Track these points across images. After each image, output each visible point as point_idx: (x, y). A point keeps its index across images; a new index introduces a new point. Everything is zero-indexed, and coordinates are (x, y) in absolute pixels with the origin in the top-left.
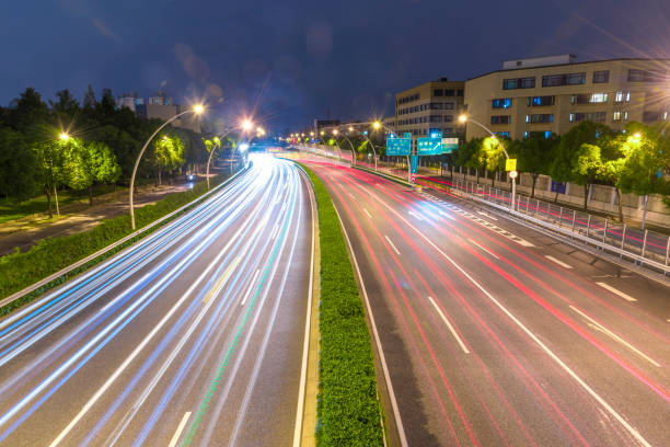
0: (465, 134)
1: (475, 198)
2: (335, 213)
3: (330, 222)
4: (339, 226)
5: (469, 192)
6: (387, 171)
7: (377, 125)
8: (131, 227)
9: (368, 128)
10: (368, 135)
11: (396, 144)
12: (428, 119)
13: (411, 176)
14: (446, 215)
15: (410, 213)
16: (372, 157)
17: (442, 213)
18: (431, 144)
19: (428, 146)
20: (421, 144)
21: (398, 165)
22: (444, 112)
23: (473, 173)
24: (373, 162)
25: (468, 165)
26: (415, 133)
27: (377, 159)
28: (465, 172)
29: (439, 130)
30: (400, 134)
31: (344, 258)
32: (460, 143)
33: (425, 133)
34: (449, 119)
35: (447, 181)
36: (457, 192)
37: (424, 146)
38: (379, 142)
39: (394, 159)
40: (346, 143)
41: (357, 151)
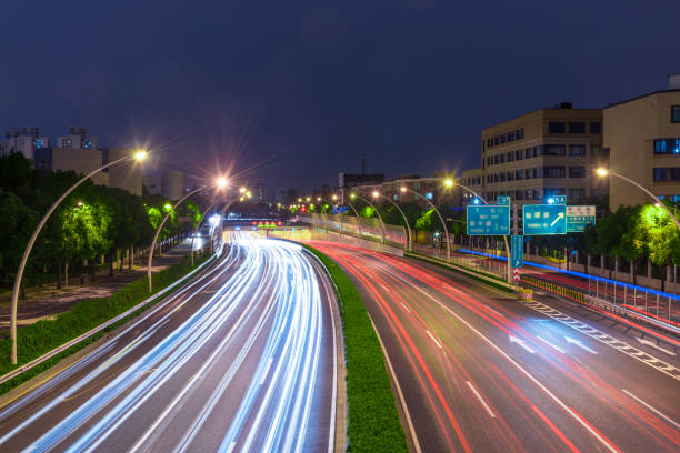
0: (607, 198)
1: (632, 314)
2: (376, 339)
3: (365, 354)
4: (383, 362)
5: (620, 302)
6: (468, 263)
7: (449, 183)
8: (9, 359)
9: (434, 188)
10: (434, 201)
11: (483, 215)
12: (540, 173)
13: (512, 272)
14: (578, 343)
15: (513, 339)
16: (442, 237)
17: (570, 340)
18: (546, 215)
19: (541, 220)
20: (528, 216)
21: (489, 253)
22: (567, 161)
23: (624, 268)
24: (443, 246)
25: (615, 253)
26: (518, 196)
27: (449, 241)
28: (610, 266)
29: (561, 192)
30: (490, 197)
31: (391, 422)
32: (598, 215)
33: (535, 197)
34: (578, 173)
35: (575, 283)
36: (599, 302)
37: (533, 220)
38: (453, 211)
39: (481, 242)
40: (394, 214)
41: (413, 225)
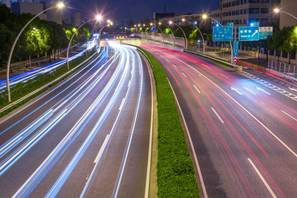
0: (278, 23)
1: (287, 77)
2: (171, 89)
3: (166, 96)
4: (174, 99)
5: (282, 71)
6: (213, 54)
7: (205, 17)
8: (7, 100)
9: (198, 19)
10: (198, 25)
11: (220, 32)
12: (247, 11)
13: (233, 59)
14: (262, 90)
15: (233, 89)
16: (201, 43)
17: (259, 89)
18: (250, 31)
19: (247, 34)
20: (241, 32)
21: (223, 49)
22: (259, 5)
23: (285, 56)
24: (202, 47)
25: (280, 49)
26: (237, 22)
27: (205, 44)
28: (278, 55)
29: (257, 20)
30: (224, 23)
31: (178, 126)
32: (274, 31)
33: (245, 23)
34: (265, 11)
35: (263, 63)
36: (272, 71)
37: (244, 34)
38: (206, 30)
39: (220, 44)
40: (180, 32)
41: (188, 37)
